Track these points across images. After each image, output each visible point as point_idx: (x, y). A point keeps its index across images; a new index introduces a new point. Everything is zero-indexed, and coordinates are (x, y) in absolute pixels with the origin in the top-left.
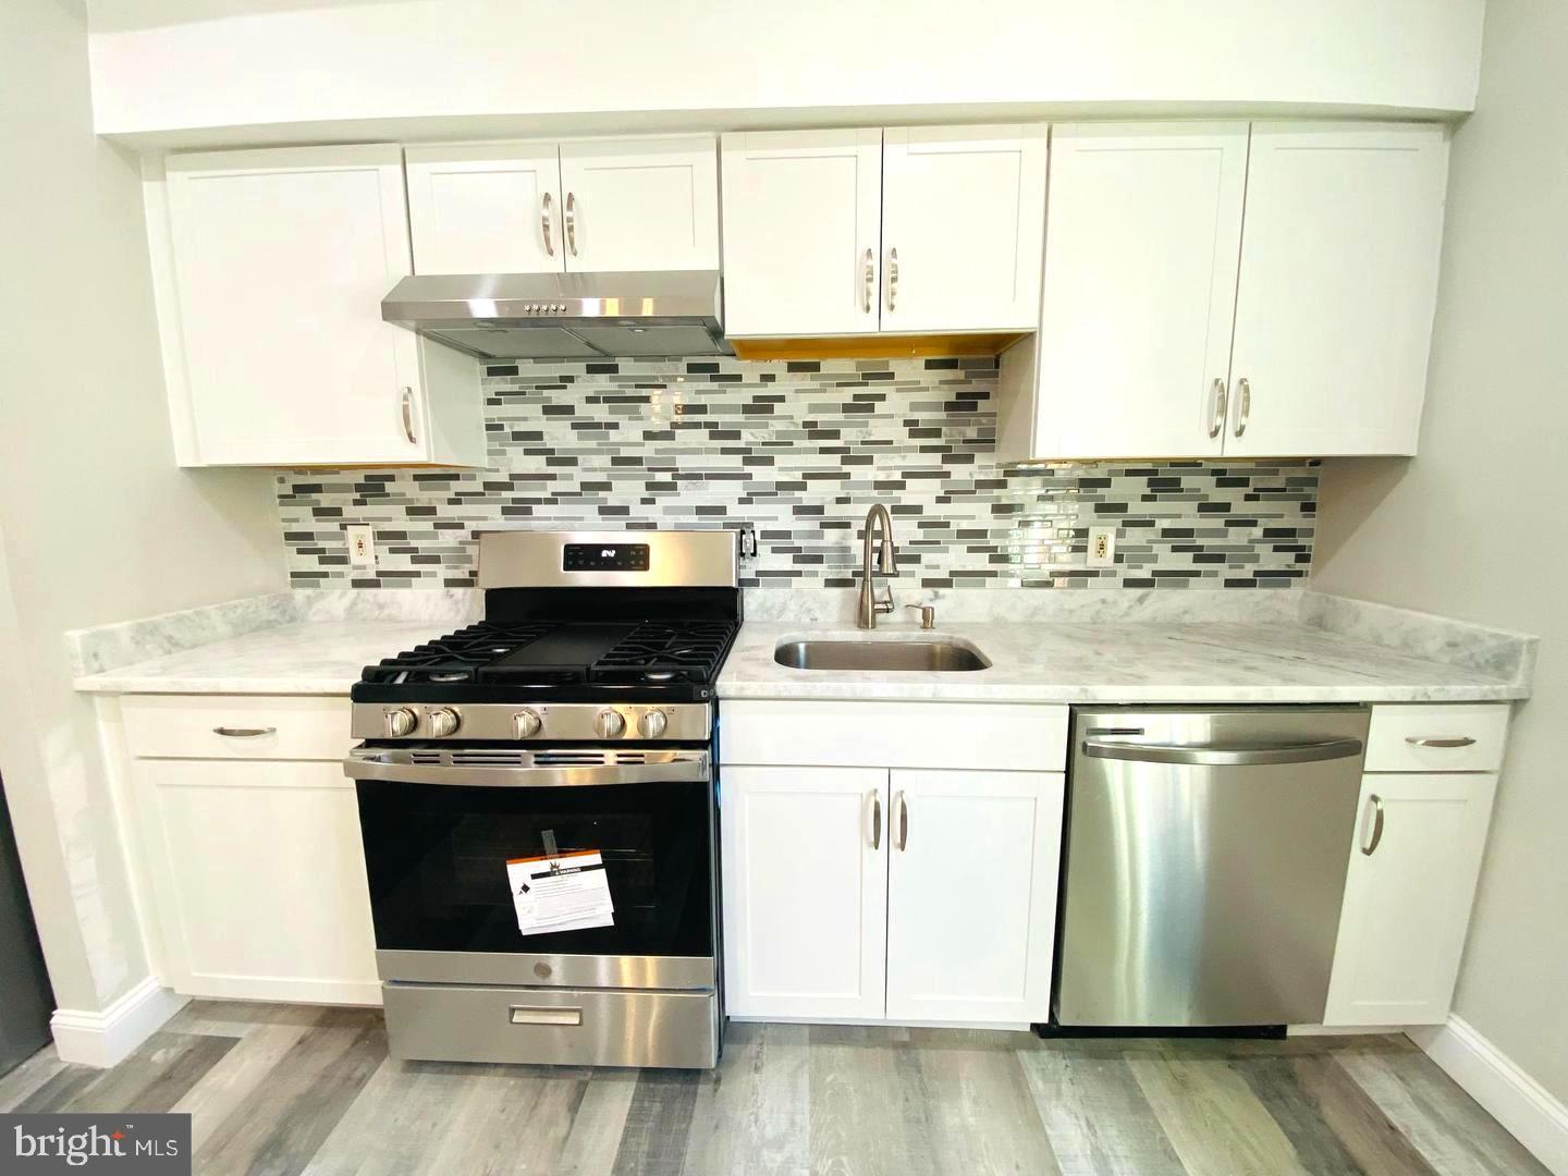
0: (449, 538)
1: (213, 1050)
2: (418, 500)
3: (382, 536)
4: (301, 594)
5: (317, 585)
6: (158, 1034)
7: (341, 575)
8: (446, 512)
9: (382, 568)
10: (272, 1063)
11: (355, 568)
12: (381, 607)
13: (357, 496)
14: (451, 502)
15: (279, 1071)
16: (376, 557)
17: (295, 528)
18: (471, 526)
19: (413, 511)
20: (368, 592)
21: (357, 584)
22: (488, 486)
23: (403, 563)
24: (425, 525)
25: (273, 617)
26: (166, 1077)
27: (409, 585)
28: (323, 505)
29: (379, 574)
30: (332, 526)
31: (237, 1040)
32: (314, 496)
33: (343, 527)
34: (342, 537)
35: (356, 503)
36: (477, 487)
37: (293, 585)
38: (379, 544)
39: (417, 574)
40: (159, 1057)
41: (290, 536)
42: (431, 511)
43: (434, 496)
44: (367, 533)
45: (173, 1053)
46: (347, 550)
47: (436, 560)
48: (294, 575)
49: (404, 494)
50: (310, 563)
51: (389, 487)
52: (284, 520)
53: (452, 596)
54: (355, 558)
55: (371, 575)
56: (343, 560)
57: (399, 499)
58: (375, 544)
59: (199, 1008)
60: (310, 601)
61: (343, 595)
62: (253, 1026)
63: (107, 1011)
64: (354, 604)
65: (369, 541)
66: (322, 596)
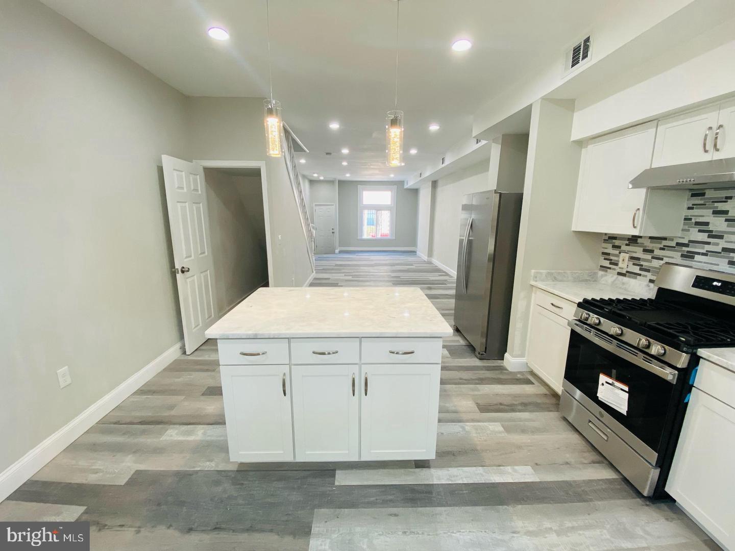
0: (656, 263)
1: (529, 382)
2: (648, 246)
3: (632, 258)
4: (601, 273)
5: (606, 271)
6: (522, 372)
7: (614, 269)
8: (657, 252)
9: (629, 270)
10: (537, 393)
11: (620, 268)
12: (623, 284)
13: (627, 242)
14: (661, 249)
15: (537, 395)
16: (628, 266)
17: (606, 251)
18: (666, 260)
19: (645, 251)
20: (621, 277)
21: (619, 274)
22: (678, 244)
23: (636, 269)
24: (648, 257)
25: (588, 278)
26: (517, 379)
27: (636, 278)
28: (616, 244)
29: (627, 272)
30: (616, 252)
31: (534, 384)
32: (614, 241)
33: (620, 253)
34: (617, 256)
35: (627, 245)
36: (673, 244)
37: (600, 270)
38: (630, 261)
39: (640, 275)
40: (519, 376)
41: (604, 253)
42: (652, 251)
43: (655, 246)
44: (627, 256)
45: (521, 377)
46: (619, 261)
47: (648, 271)
48: (601, 266)
49: (643, 244)
50: (607, 263)
51: (639, 240)
52: (603, 248)
53: (649, 286)
54: (620, 265)
55: (624, 272)
56: (616, 264)
57: (642, 245)
58: (628, 261)
59: (532, 373)
60: (602, 276)
61: (612, 277)
62: (539, 384)
63: (513, 358)
64: (615, 280)
65: (627, 259)
66: (606, 275)
